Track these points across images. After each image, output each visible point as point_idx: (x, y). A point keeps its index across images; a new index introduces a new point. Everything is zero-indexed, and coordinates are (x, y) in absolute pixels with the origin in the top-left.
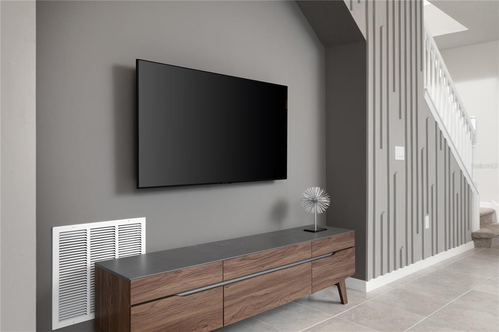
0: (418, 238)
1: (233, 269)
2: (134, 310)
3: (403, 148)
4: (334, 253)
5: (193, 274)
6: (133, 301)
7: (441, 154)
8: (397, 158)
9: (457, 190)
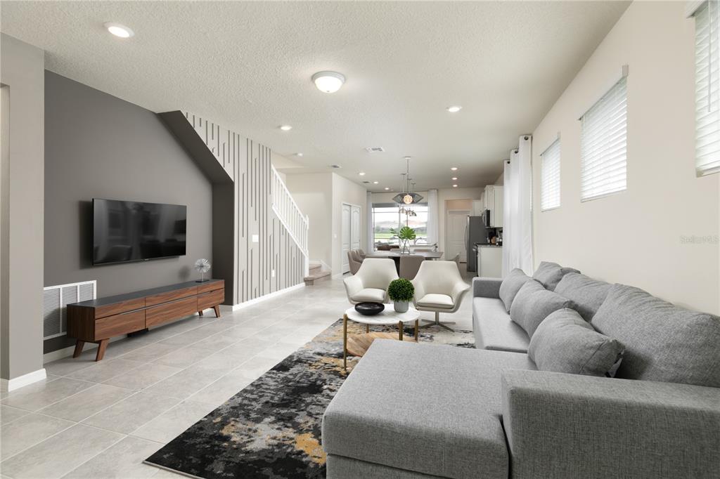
0: (267, 283)
1: (151, 301)
2: (96, 321)
3: (257, 236)
4: (211, 291)
5: (128, 304)
6: (96, 317)
7: (283, 237)
8: (253, 241)
9: (294, 256)
